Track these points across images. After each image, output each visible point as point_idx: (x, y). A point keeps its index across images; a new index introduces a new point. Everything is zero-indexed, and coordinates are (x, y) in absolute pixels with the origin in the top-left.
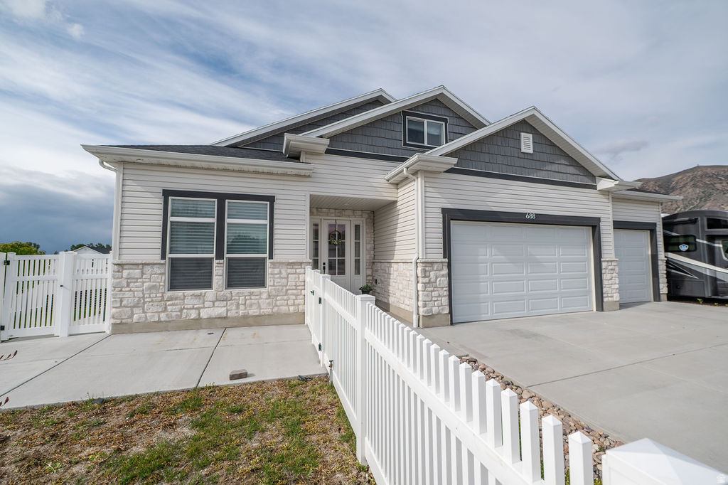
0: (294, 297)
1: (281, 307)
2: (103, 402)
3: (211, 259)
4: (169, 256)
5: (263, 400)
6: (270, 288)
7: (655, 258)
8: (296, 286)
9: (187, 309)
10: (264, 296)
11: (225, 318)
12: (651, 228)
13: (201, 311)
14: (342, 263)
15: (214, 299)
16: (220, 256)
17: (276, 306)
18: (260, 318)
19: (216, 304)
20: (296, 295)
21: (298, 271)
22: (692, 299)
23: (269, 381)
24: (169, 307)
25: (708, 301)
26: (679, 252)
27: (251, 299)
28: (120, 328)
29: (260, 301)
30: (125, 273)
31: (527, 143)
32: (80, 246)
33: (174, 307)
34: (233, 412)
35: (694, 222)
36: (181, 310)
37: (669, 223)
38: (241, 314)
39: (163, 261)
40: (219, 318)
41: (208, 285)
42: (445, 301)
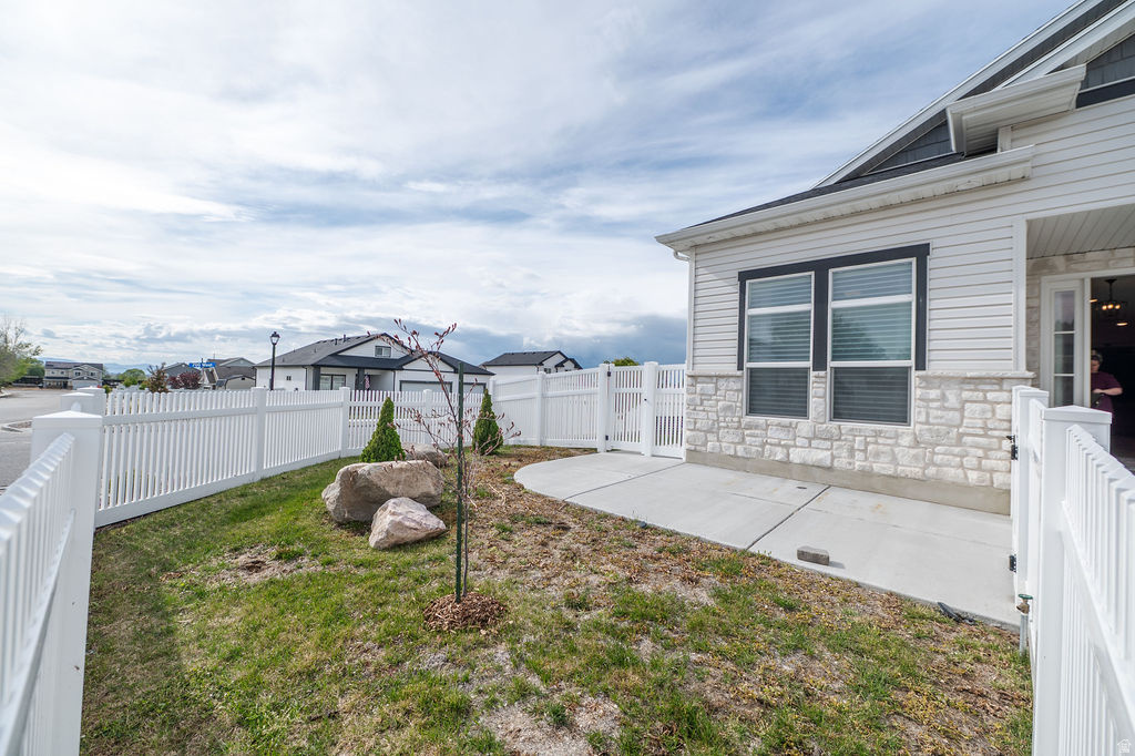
0: (980, 453)
1: (945, 469)
2: (645, 527)
3: (806, 370)
4: (747, 365)
5: (839, 611)
6: (918, 427)
8: (986, 428)
9: (771, 445)
10: (906, 440)
11: (830, 469)
13: (791, 450)
15: (810, 435)
16: (820, 364)
17: (935, 465)
18: (895, 481)
19: (814, 443)
20: (987, 449)
21: (990, 396)
23: (870, 587)
24: (747, 439)
27: (876, 443)
28: (695, 456)
29: (896, 450)
30: (699, 386)
33: (754, 439)
34: (778, 603)
36: (763, 445)
38: (857, 468)
39: (739, 373)
40: (818, 467)
41: (803, 412)
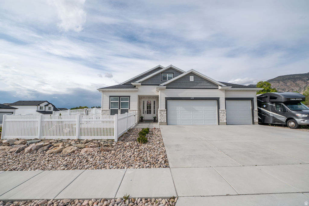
3: (118, 109)
7: (253, 109)
12: (252, 99)
14: (150, 111)
22: (267, 124)
25: (272, 125)
26: (263, 108)
30: (103, 112)
31: (192, 79)
32: (94, 107)
35: (267, 97)
37: (260, 98)
39: (109, 110)
42: (166, 119)
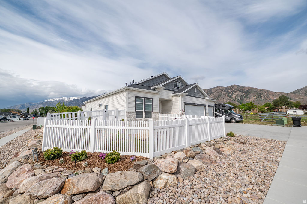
4: (136, 111)
6: (152, 118)
7: (213, 113)
10: (151, 120)
12: (212, 107)
15: (144, 120)
16: (144, 111)
21: (157, 114)
26: (217, 112)
30: (129, 114)
31: (196, 90)
35: (219, 106)
37: (216, 106)
41: (142, 117)
